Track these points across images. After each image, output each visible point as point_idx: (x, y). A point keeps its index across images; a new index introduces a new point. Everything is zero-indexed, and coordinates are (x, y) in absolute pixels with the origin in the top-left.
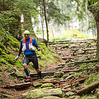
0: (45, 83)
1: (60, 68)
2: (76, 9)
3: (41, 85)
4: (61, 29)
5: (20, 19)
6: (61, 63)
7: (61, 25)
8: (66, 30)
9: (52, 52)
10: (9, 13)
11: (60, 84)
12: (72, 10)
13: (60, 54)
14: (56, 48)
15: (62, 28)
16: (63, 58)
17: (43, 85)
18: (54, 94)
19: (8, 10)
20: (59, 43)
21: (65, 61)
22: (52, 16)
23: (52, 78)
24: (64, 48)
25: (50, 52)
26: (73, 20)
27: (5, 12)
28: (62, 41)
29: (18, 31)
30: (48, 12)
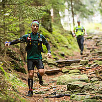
0: (73, 69)
3: (69, 71)
4: (84, 22)
5: (50, 13)
6: (86, 52)
7: (84, 18)
8: (89, 23)
11: (85, 71)
16: (87, 48)
17: (71, 71)
18: (81, 79)
19: (41, 5)
21: (89, 51)
22: (78, 10)
23: (78, 65)
24: (88, 39)
26: (95, 15)
27: (39, 7)
29: (49, 24)
30: (74, 8)
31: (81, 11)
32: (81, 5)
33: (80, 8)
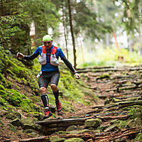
0: (70, 137)
1: (95, 112)
2: (122, 14)
5: (28, 30)
6: (96, 104)
8: (105, 48)
9: (83, 86)
10: (11, 19)
11: (94, 140)
12: (116, 15)
13: (95, 89)
14: (89, 79)
15: (99, 45)
16: (100, 95)
19: (9, 14)
20: (93, 70)
21: (104, 101)
22: (83, 25)
23: (81, 129)
24: (102, 78)
25: (78, 85)
28: (99, 67)
29: (26, 50)
30: (75, 19)
31: (88, 26)
32: (89, 13)
33: (86, 20)
